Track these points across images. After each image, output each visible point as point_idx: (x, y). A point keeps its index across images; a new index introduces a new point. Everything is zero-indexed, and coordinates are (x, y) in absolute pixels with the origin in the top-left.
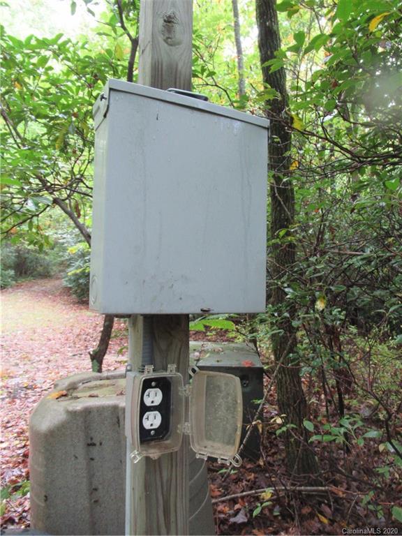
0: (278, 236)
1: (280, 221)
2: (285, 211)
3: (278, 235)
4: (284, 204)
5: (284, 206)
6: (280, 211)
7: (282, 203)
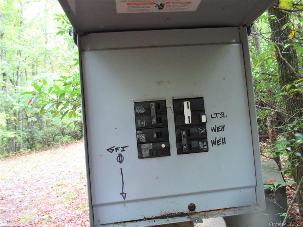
0: (285, 90)
1: (286, 76)
2: (289, 67)
3: (285, 88)
4: (288, 62)
5: (288, 64)
6: (285, 68)
7: (287, 62)
